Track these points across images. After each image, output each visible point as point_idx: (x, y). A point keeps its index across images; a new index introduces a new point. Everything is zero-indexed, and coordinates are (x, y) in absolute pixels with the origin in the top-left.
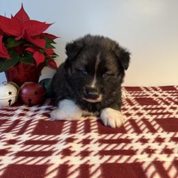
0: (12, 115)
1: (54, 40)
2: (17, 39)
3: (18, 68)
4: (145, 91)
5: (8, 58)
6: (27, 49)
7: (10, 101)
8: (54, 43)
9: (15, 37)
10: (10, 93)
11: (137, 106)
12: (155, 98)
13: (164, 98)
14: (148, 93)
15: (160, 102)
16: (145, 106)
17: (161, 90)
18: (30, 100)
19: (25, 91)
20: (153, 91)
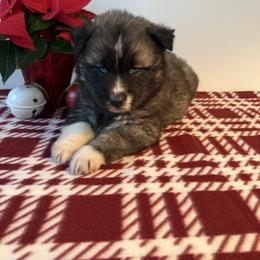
2: (45, 18)
4: (216, 98)
5: (32, 48)
7: (34, 111)
9: (42, 14)
10: (35, 101)
11: (211, 119)
12: (232, 108)
13: (245, 109)
14: (220, 101)
15: (240, 114)
16: (222, 120)
17: (237, 97)
20: (226, 98)
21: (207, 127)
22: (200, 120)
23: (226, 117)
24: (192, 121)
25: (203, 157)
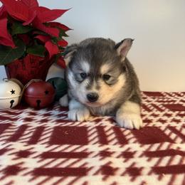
0: (16, 119)
1: (66, 33)
2: (25, 24)
3: (23, 62)
4: (167, 96)
5: (13, 46)
6: (37, 37)
7: (12, 102)
8: (66, 36)
10: (13, 92)
14: (172, 98)
18: (39, 102)
19: (31, 90)
21: (165, 118)
22: (158, 113)
23: (180, 111)
24: (151, 113)
25: (169, 146)
